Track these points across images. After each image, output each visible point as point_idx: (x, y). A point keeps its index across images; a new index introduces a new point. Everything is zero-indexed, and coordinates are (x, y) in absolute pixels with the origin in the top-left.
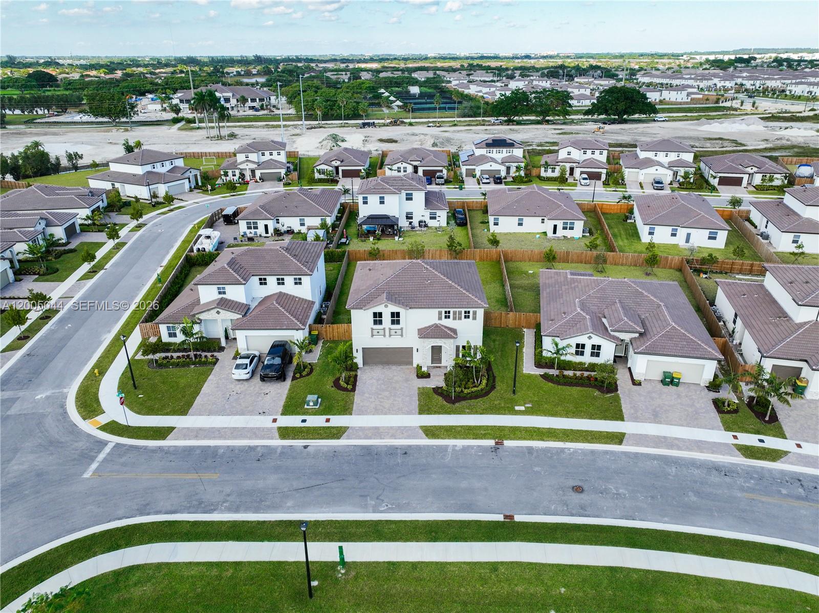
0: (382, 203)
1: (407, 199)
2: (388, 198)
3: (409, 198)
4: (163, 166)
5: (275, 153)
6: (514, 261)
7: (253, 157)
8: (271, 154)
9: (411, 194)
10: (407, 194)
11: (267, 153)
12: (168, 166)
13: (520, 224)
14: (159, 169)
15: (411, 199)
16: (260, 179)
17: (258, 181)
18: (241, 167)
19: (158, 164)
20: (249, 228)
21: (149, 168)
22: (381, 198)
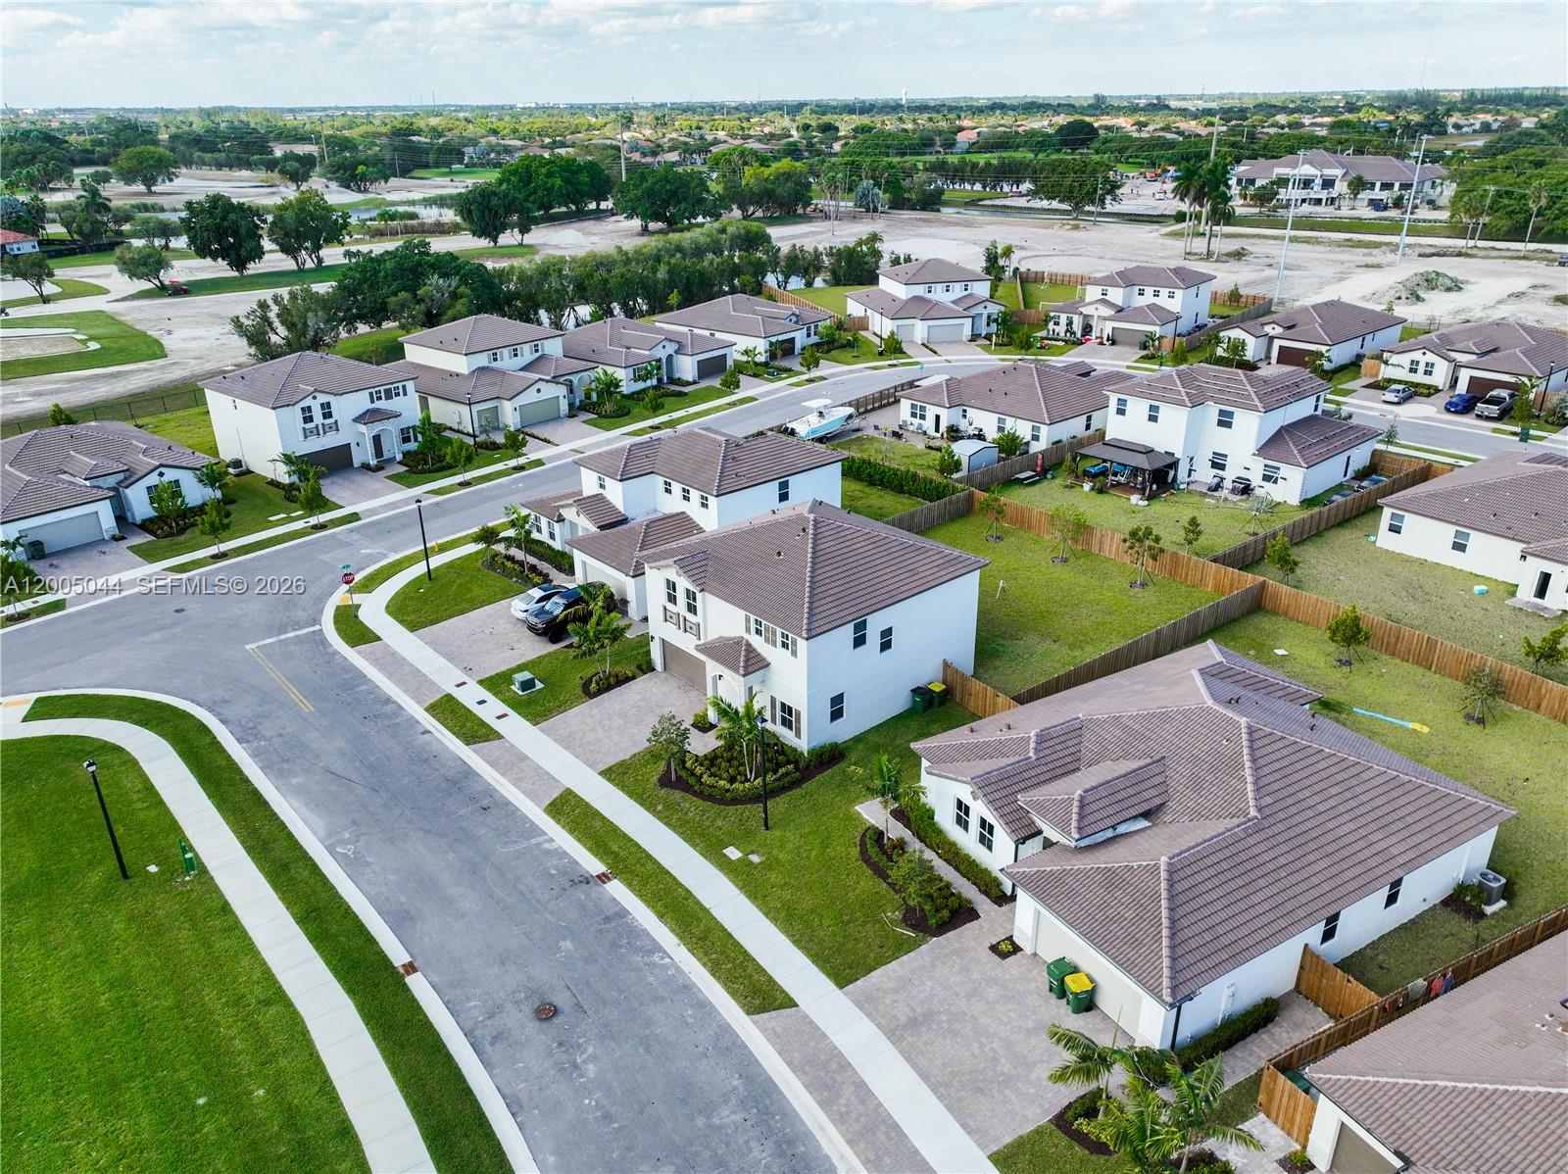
0: (1153, 419)
1: (1221, 423)
2: (1166, 411)
3: (1225, 421)
4: (948, 291)
5: (1164, 292)
6: (1292, 619)
7: (1116, 295)
8: (1156, 294)
9: (1231, 415)
10: (1222, 413)
11: (1149, 291)
12: (957, 291)
13: (1459, 547)
14: (939, 294)
15: (1228, 425)
16: (1108, 340)
17: (1105, 342)
18: (1086, 310)
19: (939, 286)
20: (914, 415)
21: (919, 290)
22: (1152, 408)
